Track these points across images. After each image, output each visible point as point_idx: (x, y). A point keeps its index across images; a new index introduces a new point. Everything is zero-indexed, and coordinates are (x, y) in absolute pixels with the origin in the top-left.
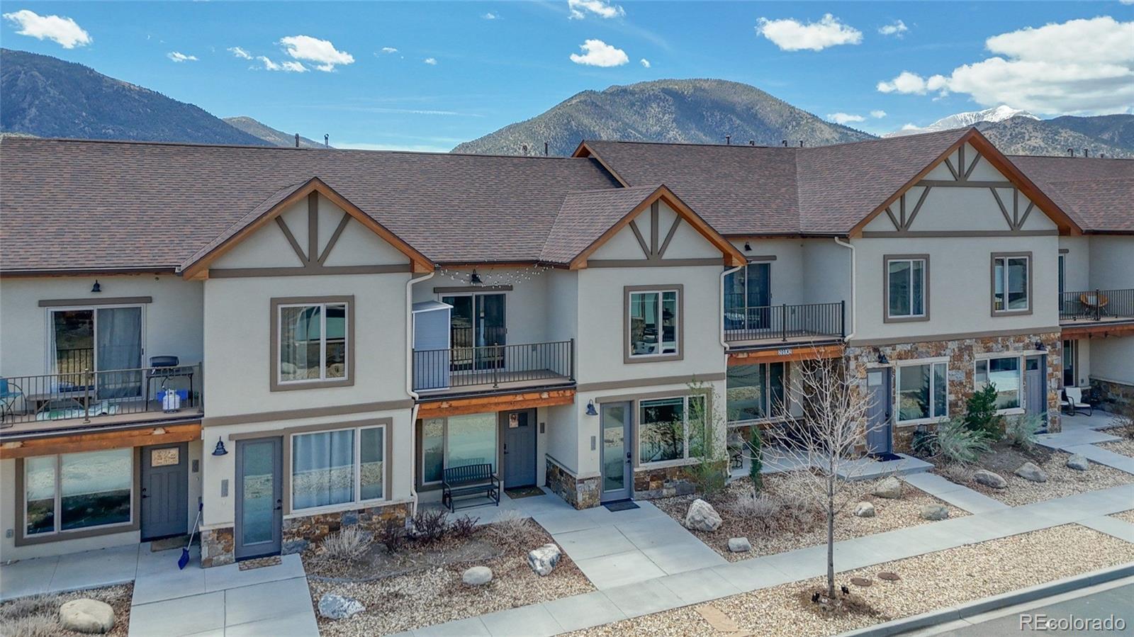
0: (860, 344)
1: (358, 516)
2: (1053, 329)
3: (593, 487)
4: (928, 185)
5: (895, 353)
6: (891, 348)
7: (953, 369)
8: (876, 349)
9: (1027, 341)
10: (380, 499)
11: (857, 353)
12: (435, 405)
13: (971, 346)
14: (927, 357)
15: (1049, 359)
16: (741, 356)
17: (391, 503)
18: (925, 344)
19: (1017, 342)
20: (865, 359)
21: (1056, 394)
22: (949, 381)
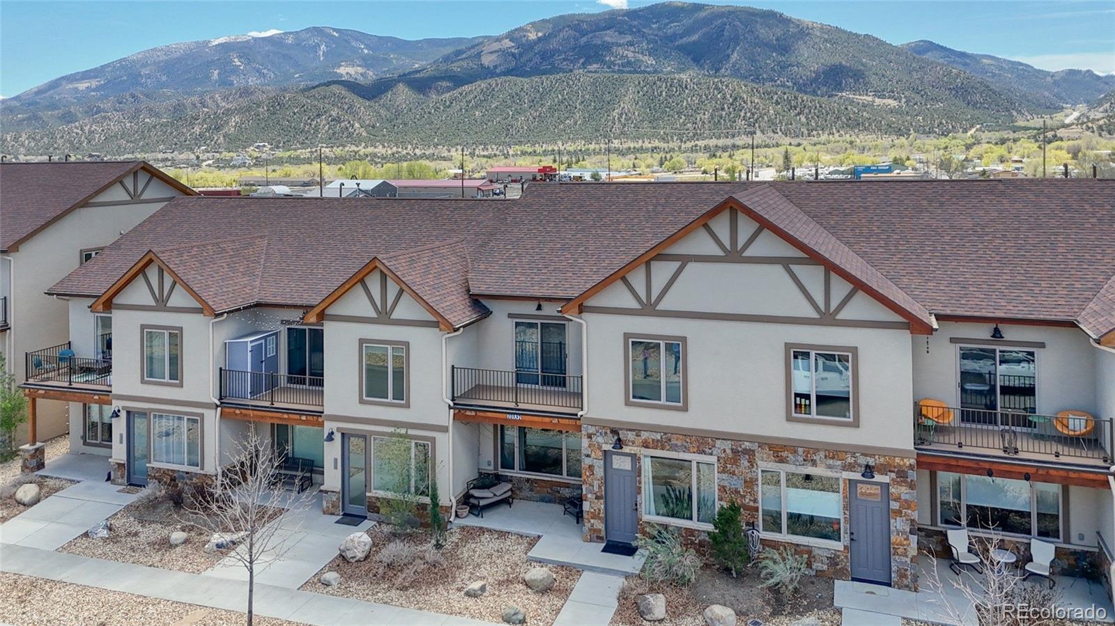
0: (594, 422)
1: (185, 475)
2: (903, 453)
3: (334, 499)
4: (685, 260)
5: (639, 440)
6: (634, 433)
7: (723, 472)
8: (616, 433)
9: (850, 460)
10: (196, 468)
11: (591, 432)
12: (232, 410)
13: (754, 451)
14: (684, 451)
15: (892, 490)
16: (468, 413)
17: (202, 472)
18: (681, 437)
19: (833, 458)
20: (600, 439)
21: (907, 539)
22: (719, 485)
